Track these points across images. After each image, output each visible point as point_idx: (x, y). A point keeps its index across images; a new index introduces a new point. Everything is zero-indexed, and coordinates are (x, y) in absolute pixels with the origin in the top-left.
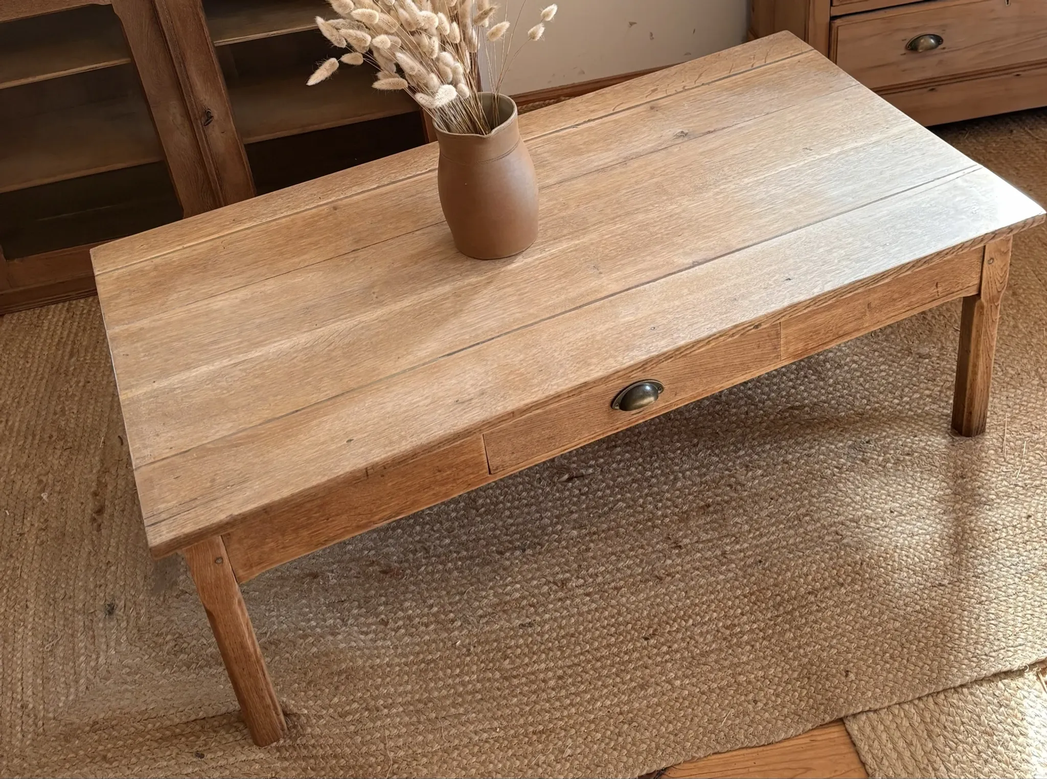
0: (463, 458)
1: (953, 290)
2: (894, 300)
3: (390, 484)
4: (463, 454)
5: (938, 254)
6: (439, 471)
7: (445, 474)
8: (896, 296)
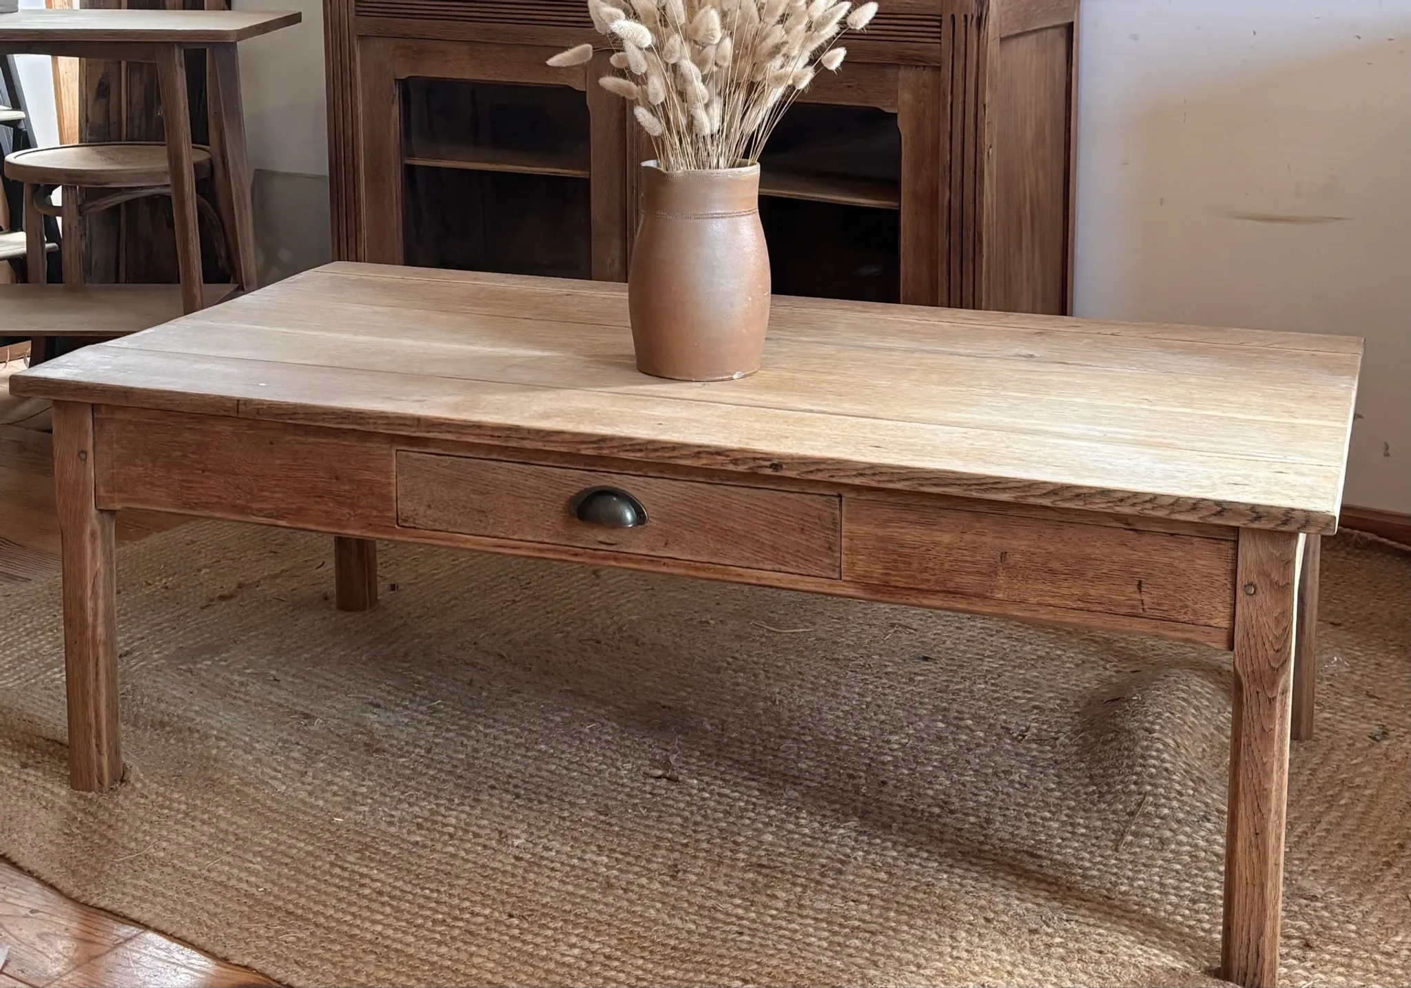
0: (367, 475)
1: (1174, 614)
2: (1053, 572)
3: (278, 462)
4: (368, 469)
5: (1104, 492)
6: (337, 478)
7: (343, 487)
8: (1055, 565)
